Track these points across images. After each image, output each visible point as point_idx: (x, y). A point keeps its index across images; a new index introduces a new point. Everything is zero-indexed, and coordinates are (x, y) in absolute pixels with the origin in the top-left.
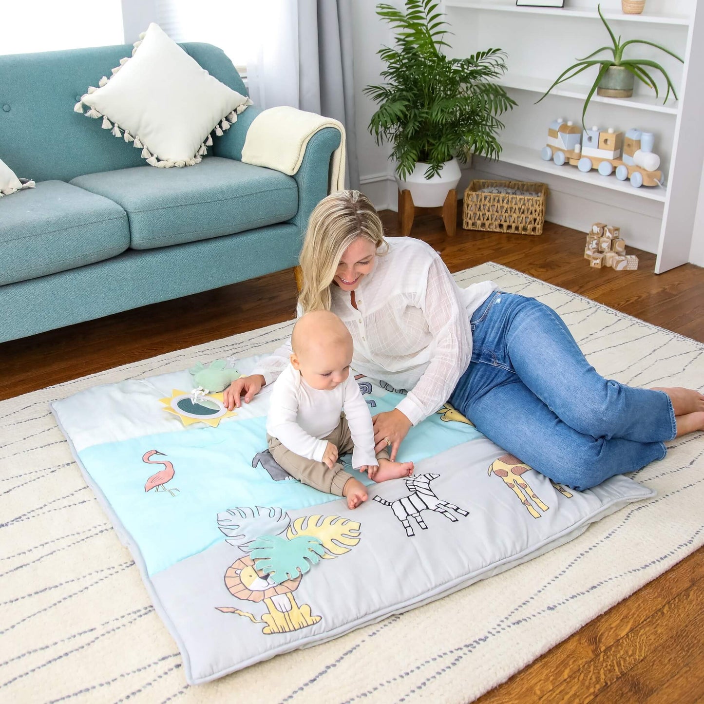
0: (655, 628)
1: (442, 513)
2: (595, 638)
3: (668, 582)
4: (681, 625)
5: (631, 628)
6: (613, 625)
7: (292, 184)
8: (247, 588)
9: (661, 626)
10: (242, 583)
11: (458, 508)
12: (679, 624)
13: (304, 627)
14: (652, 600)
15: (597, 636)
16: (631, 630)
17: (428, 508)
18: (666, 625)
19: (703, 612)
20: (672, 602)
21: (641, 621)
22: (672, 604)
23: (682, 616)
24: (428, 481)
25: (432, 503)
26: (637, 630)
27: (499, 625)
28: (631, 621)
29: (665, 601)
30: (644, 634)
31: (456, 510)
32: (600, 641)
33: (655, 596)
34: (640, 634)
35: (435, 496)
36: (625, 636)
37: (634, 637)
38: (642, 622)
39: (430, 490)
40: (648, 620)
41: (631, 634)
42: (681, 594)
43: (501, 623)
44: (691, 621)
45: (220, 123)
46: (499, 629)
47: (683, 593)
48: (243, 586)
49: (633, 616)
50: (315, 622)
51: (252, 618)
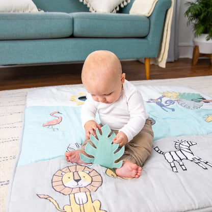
1: (197, 163)
7: (148, 20)
10: (62, 180)
11: (207, 162)
17: (187, 159)
24: (189, 146)
25: (190, 157)
31: (206, 163)
35: (192, 153)
39: (190, 150)
45: (123, 3)
51: (57, 207)
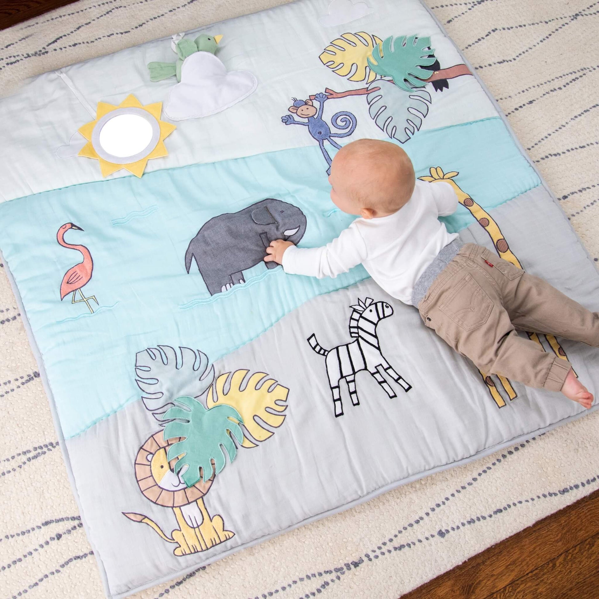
0: (537, 585)
1: (380, 382)
2: (470, 586)
3: (579, 520)
4: (565, 587)
5: (513, 579)
6: (495, 573)
8: (157, 485)
9: (545, 583)
10: (152, 476)
11: (400, 377)
12: (565, 584)
13: (216, 545)
14: (551, 544)
15: (473, 584)
16: (512, 582)
17: (366, 368)
18: (551, 583)
19: (597, 572)
20: (570, 551)
21: (527, 572)
22: (570, 553)
23: (573, 573)
24: (376, 320)
26: (518, 584)
27: (380, 548)
28: (517, 570)
29: (564, 549)
30: (522, 591)
31: (396, 380)
32: (473, 592)
33: (556, 539)
34: (518, 590)
36: (502, 590)
37: (510, 592)
38: (527, 574)
39: (376, 336)
40: (534, 573)
41: (509, 588)
42: (586, 540)
43: (382, 546)
44: (578, 583)
46: (378, 552)
47: (589, 540)
48: (153, 480)
49: (521, 564)
50: (228, 538)
51: (162, 536)
